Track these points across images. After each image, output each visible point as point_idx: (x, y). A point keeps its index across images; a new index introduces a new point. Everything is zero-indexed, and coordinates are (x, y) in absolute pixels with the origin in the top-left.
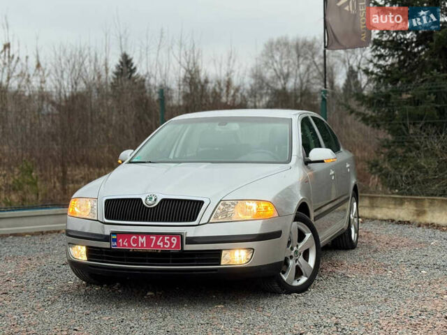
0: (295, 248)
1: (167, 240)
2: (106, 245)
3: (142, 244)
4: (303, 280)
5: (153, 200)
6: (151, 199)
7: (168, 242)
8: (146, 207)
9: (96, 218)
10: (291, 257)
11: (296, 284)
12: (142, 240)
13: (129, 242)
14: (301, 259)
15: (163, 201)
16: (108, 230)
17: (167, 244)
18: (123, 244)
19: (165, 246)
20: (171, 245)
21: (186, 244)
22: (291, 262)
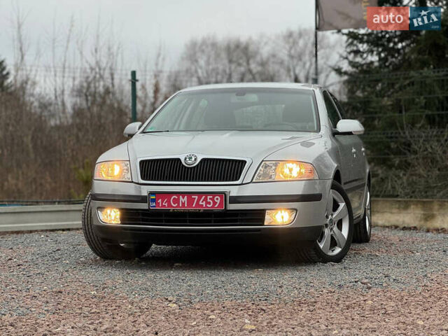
0: (330, 217)
1: (210, 199)
2: (144, 206)
3: (183, 204)
4: (338, 250)
5: (193, 159)
6: (190, 158)
7: (211, 202)
8: (186, 167)
9: (130, 180)
10: (327, 226)
11: (331, 254)
12: (184, 200)
13: (169, 202)
14: (335, 228)
15: (204, 160)
16: (145, 191)
17: (210, 203)
18: (162, 205)
19: (208, 205)
20: (214, 205)
21: (230, 203)
22: (327, 231)
